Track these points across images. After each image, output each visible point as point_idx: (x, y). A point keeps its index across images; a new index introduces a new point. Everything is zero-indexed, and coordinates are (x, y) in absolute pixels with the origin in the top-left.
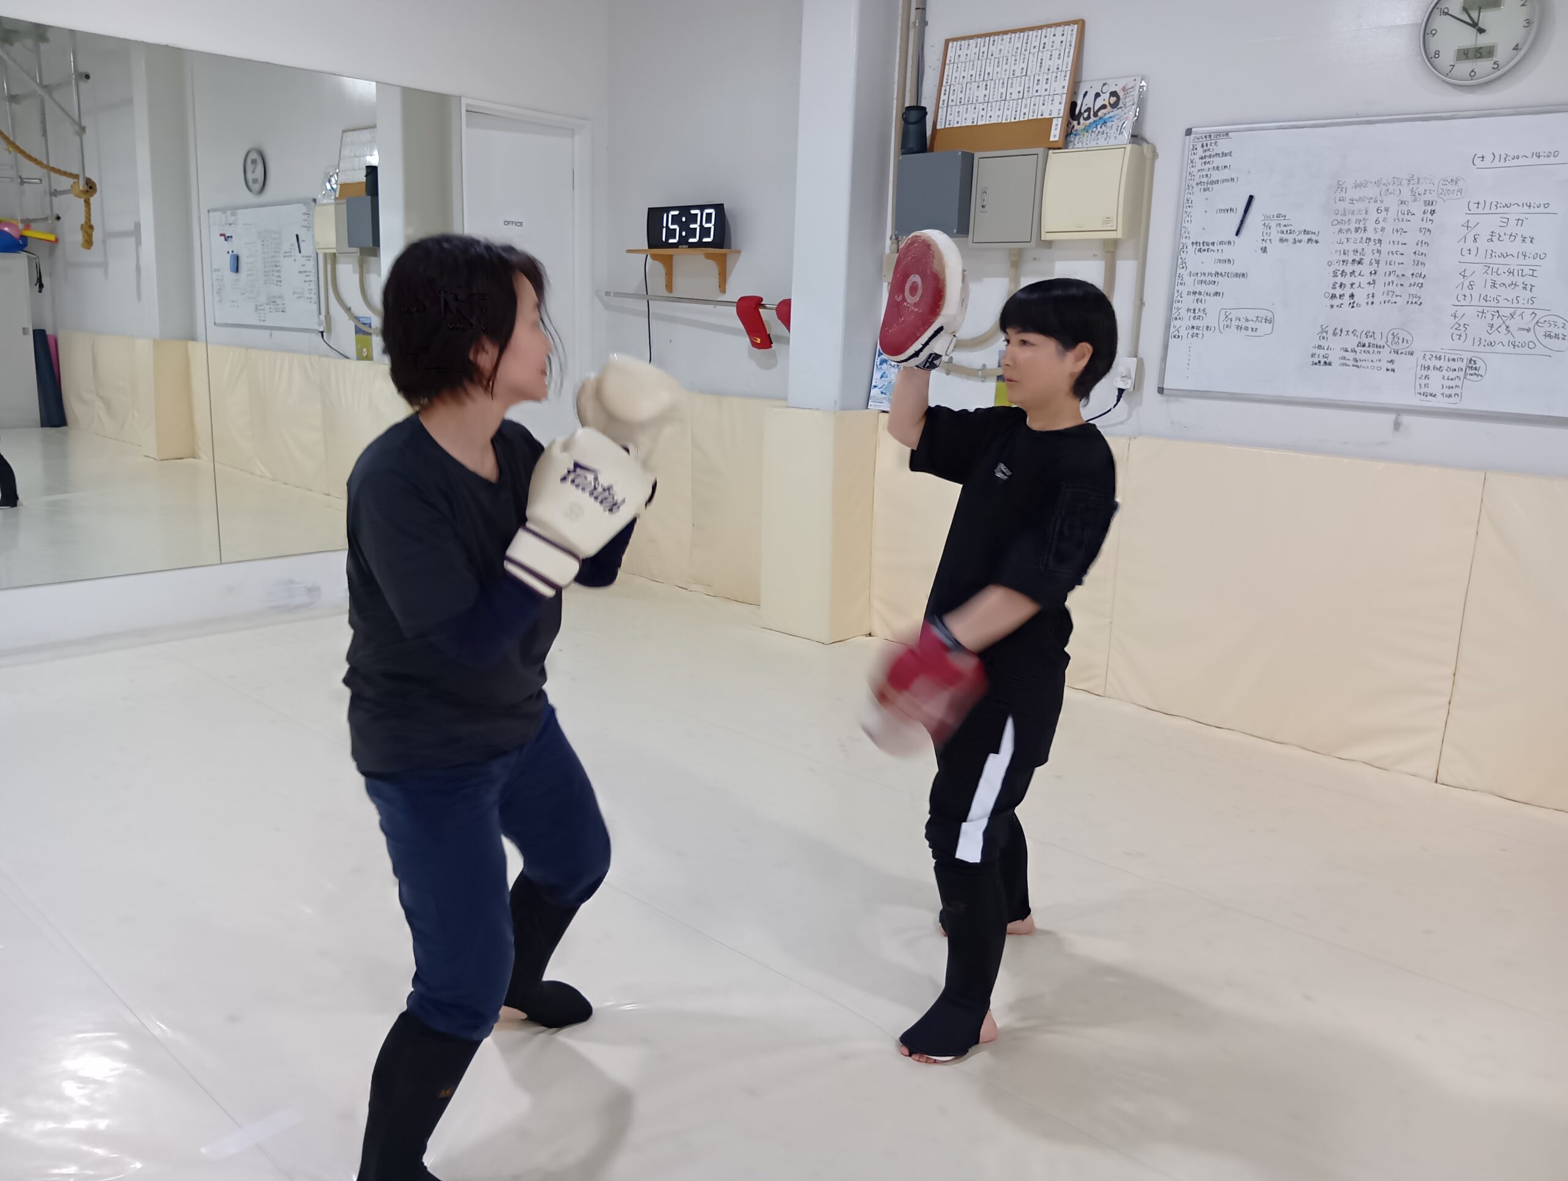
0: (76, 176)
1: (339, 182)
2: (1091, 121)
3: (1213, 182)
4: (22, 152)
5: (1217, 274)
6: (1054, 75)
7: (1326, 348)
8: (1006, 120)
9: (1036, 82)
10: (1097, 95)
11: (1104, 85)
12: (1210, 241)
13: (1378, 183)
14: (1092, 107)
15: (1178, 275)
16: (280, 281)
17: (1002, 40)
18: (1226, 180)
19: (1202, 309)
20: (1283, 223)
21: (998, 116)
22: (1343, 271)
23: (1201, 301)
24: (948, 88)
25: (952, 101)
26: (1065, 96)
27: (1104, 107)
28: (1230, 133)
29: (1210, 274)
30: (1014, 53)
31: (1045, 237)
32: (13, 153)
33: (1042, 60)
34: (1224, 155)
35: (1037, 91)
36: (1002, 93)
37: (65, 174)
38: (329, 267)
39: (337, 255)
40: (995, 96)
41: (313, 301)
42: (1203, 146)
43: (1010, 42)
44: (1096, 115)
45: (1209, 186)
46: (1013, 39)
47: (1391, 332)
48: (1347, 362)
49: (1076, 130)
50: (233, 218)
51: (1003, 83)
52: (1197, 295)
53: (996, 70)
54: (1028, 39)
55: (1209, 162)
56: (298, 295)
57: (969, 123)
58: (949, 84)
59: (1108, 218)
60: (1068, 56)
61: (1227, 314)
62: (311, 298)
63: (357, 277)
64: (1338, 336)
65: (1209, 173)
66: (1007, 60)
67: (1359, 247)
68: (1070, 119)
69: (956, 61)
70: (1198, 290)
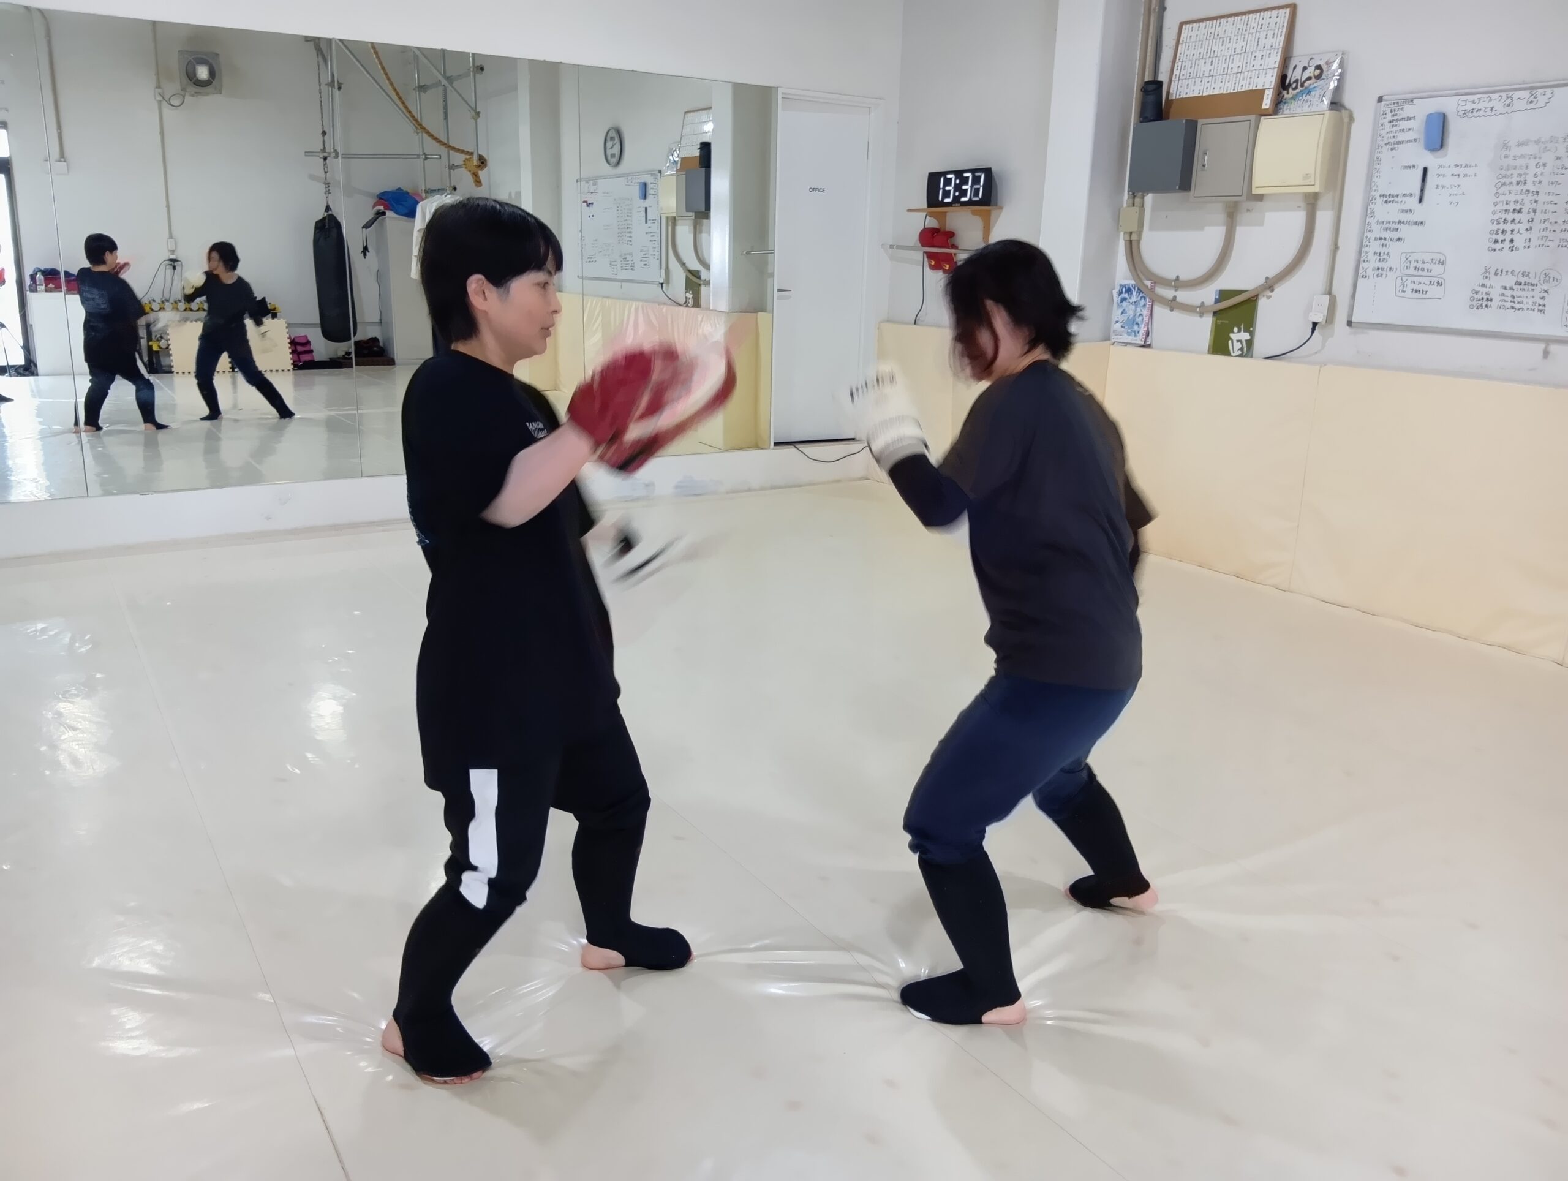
0: (472, 154)
1: (681, 157)
2: (1298, 91)
3: (1399, 143)
4: (428, 133)
5: (1400, 222)
6: (1268, 52)
7: (1488, 286)
8: (1227, 91)
9: (1253, 58)
10: (1305, 68)
11: (1311, 59)
12: (1395, 193)
13: (1537, 142)
14: (1299, 78)
15: (1367, 223)
16: (631, 241)
17: (1227, 22)
19: (1386, 253)
21: (1221, 88)
22: (1505, 220)
23: (1386, 246)
24: (1180, 64)
25: (1183, 75)
26: (1276, 70)
27: (1309, 78)
28: (1415, 101)
29: (1393, 222)
30: (1236, 34)
31: (1255, 191)
32: (420, 134)
33: (1259, 39)
34: (1409, 119)
35: (1253, 66)
36: (1224, 68)
37: (463, 152)
38: (670, 228)
39: (677, 218)
40: (1219, 70)
41: (656, 257)
42: (1391, 112)
43: (1233, 24)
44: (1302, 85)
45: (1396, 146)
46: (1236, 21)
47: (1544, 272)
48: (1506, 298)
49: (1286, 99)
50: (594, 187)
51: (1226, 59)
52: (1383, 241)
53: (1221, 48)
54: (1248, 21)
55: (1396, 125)
56: (644, 253)
57: (1196, 94)
58: (1181, 60)
59: (1307, 175)
60: (1281, 36)
61: (1407, 257)
62: (654, 255)
63: (692, 236)
64: (1499, 276)
65: (1395, 135)
66: (1230, 39)
67: (1519, 198)
68: (1281, 89)
69: (1188, 41)
70: (1383, 237)
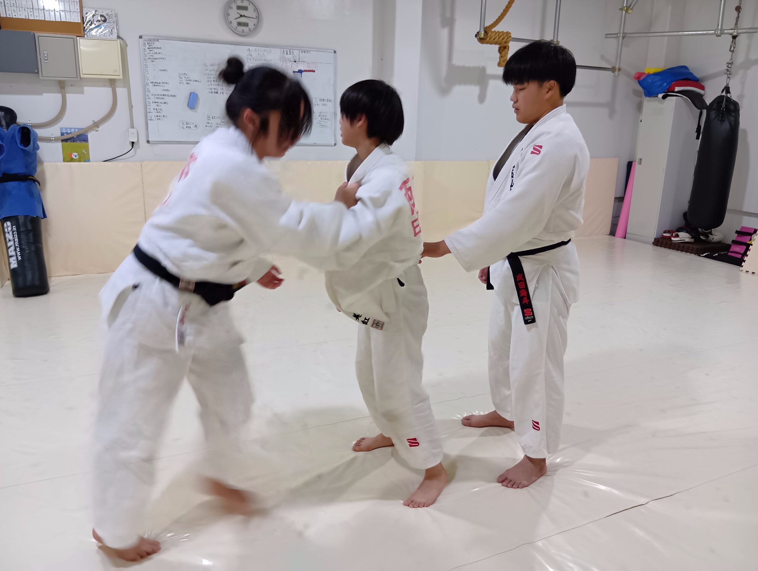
3: (155, 59)
5: (164, 95)
7: (210, 123)
10: (94, 15)
11: (96, 11)
12: (158, 82)
14: (92, 19)
15: (147, 95)
18: (160, 58)
19: (160, 109)
20: (187, 77)
23: (159, 106)
27: (98, 20)
28: (159, 40)
29: (160, 95)
31: (83, 76)
34: (158, 48)
42: (148, 44)
44: (95, 23)
45: (154, 60)
49: (87, 30)
55: (152, 51)
59: (115, 70)
64: (214, 119)
65: (153, 55)
67: (216, 87)
70: (157, 102)
